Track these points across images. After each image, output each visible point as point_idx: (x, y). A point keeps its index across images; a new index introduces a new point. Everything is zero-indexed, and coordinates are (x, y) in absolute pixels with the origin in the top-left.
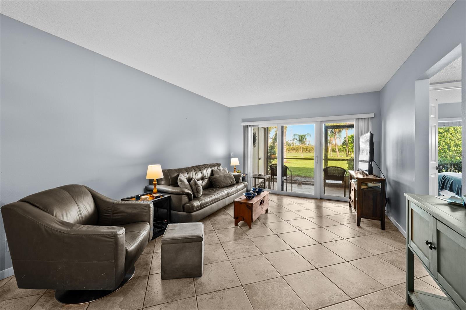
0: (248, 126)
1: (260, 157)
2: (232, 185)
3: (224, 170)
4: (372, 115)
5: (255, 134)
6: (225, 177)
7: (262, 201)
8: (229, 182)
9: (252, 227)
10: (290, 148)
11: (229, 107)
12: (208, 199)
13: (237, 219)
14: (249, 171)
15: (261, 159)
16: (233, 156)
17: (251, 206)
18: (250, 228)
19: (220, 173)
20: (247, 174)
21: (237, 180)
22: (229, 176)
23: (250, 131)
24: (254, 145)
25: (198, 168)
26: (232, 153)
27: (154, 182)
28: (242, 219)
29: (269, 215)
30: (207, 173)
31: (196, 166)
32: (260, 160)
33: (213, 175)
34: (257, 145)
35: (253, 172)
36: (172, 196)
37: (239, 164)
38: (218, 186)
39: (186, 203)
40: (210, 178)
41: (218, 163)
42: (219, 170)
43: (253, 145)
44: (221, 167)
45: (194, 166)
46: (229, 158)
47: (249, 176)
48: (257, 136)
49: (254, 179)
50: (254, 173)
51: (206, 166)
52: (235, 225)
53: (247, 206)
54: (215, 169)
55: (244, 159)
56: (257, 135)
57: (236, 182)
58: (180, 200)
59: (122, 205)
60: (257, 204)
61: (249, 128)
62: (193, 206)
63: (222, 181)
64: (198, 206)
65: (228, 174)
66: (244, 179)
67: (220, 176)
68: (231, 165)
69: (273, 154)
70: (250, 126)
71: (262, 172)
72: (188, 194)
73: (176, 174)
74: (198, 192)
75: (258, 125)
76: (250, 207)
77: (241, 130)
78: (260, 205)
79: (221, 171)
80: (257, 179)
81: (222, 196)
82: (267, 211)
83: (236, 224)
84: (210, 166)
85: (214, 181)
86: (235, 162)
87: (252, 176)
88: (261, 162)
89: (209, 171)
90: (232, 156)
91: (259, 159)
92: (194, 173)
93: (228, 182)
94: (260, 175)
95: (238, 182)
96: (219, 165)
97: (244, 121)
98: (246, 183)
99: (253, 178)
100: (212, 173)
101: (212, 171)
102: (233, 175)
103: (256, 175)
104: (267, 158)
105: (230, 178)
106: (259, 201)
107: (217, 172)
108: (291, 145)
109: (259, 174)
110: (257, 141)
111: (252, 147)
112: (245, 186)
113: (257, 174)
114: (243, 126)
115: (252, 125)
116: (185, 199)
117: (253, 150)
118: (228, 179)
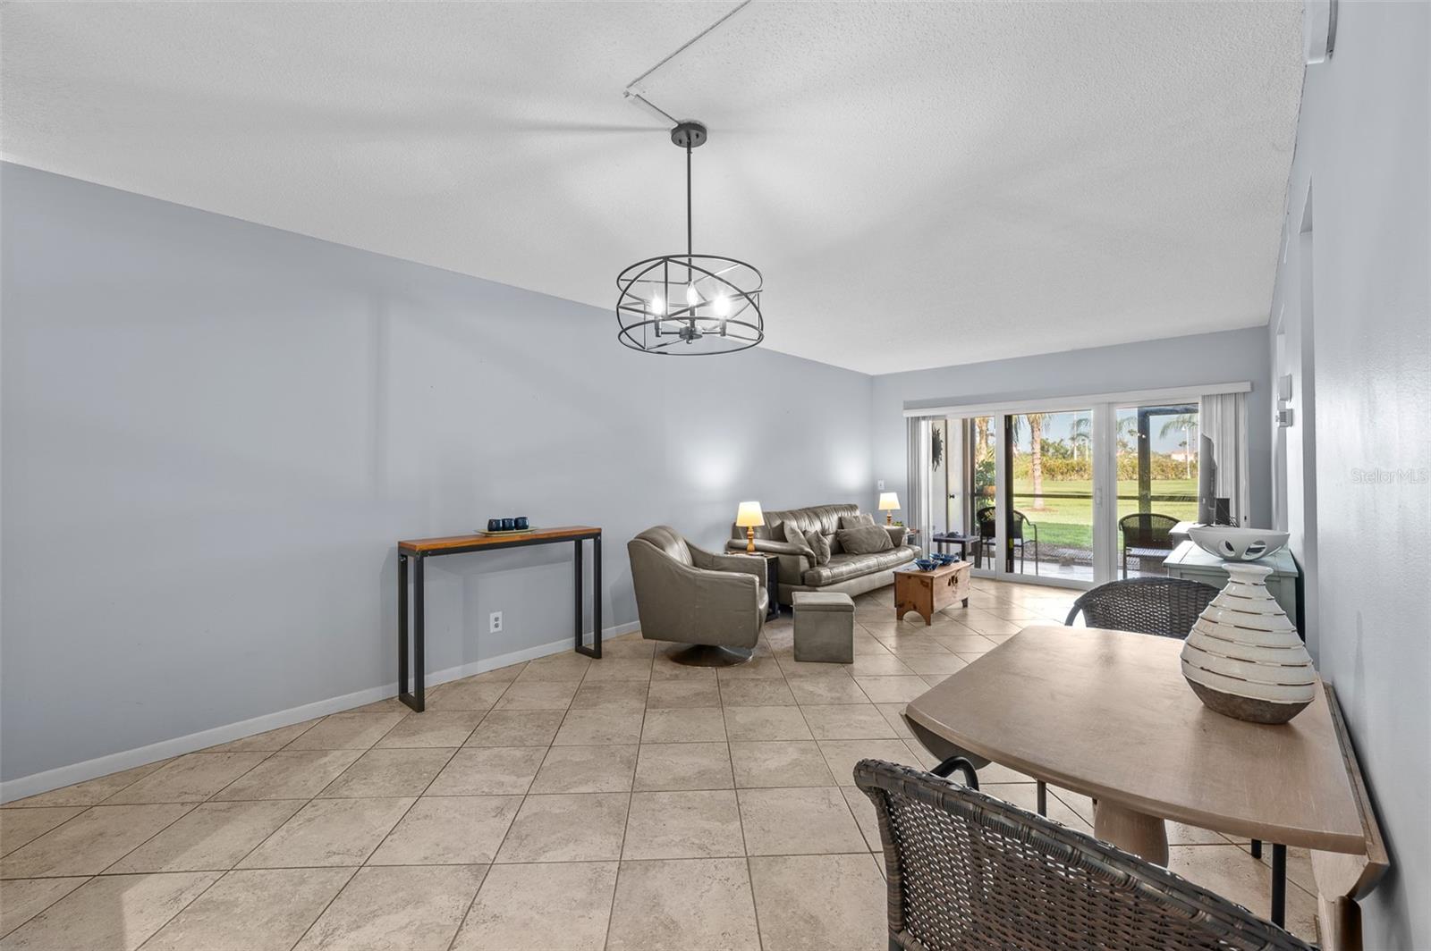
0: (918, 418)
1: (951, 493)
2: (885, 551)
3: (864, 518)
4: (1246, 387)
5: (938, 434)
6: (869, 532)
7: (953, 578)
8: (880, 545)
9: (932, 623)
10: (1067, 465)
11: (872, 374)
12: (843, 569)
13: (901, 608)
14: (924, 523)
15: (953, 497)
16: (883, 488)
17: (929, 581)
18: (929, 624)
19: (856, 525)
20: (918, 532)
21: (896, 541)
22: (877, 529)
23: (925, 430)
24: (936, 463)
25: (814, 513)
26: (881, 483)
27: (749, 533)
28: (912, 608)
29: (970, 610)
30: (831, 522)
31: (809, 509)
32: (951, 500)
33: (843, 528)
34: (942, 463)
35: (934, 528)
36: (780, 556)
37: (898, 508)
38: (856, 550)
39: (807, 571)
40: (836, 534)
41: (852, 503)
42: (856, 517)
43: (933, 462)
44: (858, 513)
45: (804, 507)
46: (873, 493)
47: (923, 536)
48: (944, 441)
49: (936, 543)
50: (936, 529)
51: (829, 510)
52: (898, 619)
53: (922, 582)
54: (846, 514)
55: (911, 494)
56: (942, 437)
57: (895, 545)
58: (797, 563)
59: (725, 558)
60: (941, 580)
61: (923, 423)
62: (820, 576)
63: (863, 542)
64: (828, 578)
65: (875, 527)
66: (911, 541)
67: (858, 531)
68: (880, 508)
69: (990, 485)
70: (924, 418)
71: (957, 526)
72: (808, 556)
73: (778, 522)
74: (823, 554)
75: (945, 416)
76: (928, 583)
77: (903, 428)
78: (949, 584)
79: (859, 522)
80: (944, 544)
81: (869, 567)
82: (965, 602)
83: (900, 617)
84: (836, 509)
85: (847, 541)
86: (889, 501)
87: (932, 538)
88: (956, 505)
89: (834, 518)
90: (880, 488)
91: (949, 496)
92: (807, 521)
93: (876, 543)
94: (953, 535)
95: (898, 546)
96: (852, 508)
97: (909, 406)
98: (917, 548)
99: (934, 540)
100: (841, 525)
101: (840, 520)
102: (887, 530)
103: (942, 534)
104: (973, 495)
105: (881, 534)
106: (946, 575)
107: (851, 521)
108: (1072, 453)
109: (951, 531)
110: (943, 452)
111: (930, 467)
112: (915, 555)
113: (945, 533)
114: (908, 418)
115: (930, 417)
116: (804, 563)
117: (933, 477)
118: (876, 537)
